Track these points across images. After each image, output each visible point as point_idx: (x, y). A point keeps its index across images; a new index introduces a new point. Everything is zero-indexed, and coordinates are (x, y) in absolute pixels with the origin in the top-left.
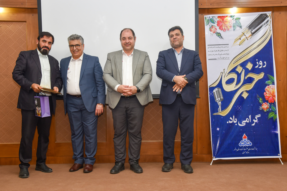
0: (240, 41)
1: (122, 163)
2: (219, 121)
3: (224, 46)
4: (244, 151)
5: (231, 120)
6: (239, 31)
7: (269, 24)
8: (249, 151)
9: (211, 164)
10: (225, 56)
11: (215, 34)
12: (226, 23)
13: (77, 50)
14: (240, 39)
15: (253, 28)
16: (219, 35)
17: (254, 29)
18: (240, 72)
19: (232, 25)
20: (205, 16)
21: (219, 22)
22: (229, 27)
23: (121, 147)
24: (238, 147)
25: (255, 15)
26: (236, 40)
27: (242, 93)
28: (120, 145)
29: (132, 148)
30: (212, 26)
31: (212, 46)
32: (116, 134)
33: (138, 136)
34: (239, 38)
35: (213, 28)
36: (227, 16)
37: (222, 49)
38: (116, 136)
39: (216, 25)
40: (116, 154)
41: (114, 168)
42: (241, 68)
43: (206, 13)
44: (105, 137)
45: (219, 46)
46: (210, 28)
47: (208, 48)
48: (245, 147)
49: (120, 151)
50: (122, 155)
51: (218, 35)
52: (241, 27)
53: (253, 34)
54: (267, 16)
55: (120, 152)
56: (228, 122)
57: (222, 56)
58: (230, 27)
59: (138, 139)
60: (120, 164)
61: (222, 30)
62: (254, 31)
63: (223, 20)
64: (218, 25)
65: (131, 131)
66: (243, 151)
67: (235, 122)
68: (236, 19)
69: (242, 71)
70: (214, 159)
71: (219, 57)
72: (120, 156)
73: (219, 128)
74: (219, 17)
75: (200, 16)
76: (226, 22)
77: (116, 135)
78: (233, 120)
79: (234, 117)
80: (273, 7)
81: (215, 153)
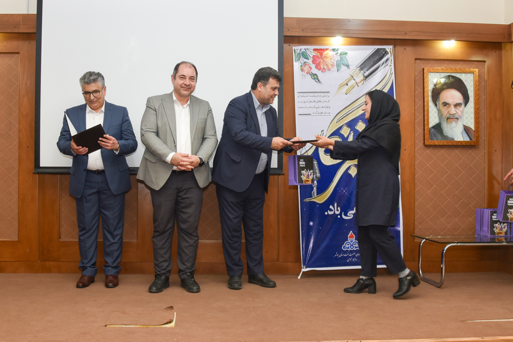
0: (347, 87)
1: (167, 276)
2: (313, 210)
3: (322, 95)
4: (350, 257)
5: (331, 210)
6: (345, 73)
7: (389, 64)
8: (356, 258)
9: (299, 277)
10: (324, 110)
11: (309, 76)
12: (326, 60)
13: (95, 100)
14: (347, 85)
15: (366, 69)
16: (315, 77)
17: (367, 71)
18: (346, 136)
19: (335, 62)
20: (294, 48)
21: (315, 57)
22: (330, 66)
23: (165, 250)
24: (341, 251)
25: (369, 50)
26: (341, 86)
27: (349, 168)
28: (164, 248)
29: (184, 252)
30: (305, 62)
31: (305, 95)
32: (159, 230)
33: (193, 234)
34: (345, 82)
35: (307, 67)
36: (327, 49)
37: (319, 99)
38: (158, 234)
39: (310, 61)
40: (156, 263)
41: (154, 284)
42: (349, 130)
43: (296, 43)
44: (136, 234)
45: (315, 94)
46: (301, 66)
47: (299, 97)
48: (351, 252)
49: (163, 257)
50: (165, 264)
51: (313, 77)
52: (348, 66)
53: (367, 77)
54: (386, 53)
55: (163, 259)
56: (326, 213)
57: (320, 110)
58: (332, 65)
59: (193, 237)
60: (163, 277)
61: (319, 70)
62: (367, 73)
63: (321, 54)
64: (314, 62)
65: (183, 226)
66: (348, 257)
67: (337, 213)
68: (340, 54)
69: (350, 133)
70: (304, 270)
71: (315, 110)
72: (163, 266)
73: (312, 221)
74: (314, 50)
75: (286, 46)
76: (327, 57)
77: (158, 232)
78: (335, 210)
79: (336, 204)
80: (395, 39)
81: (306, 260)
